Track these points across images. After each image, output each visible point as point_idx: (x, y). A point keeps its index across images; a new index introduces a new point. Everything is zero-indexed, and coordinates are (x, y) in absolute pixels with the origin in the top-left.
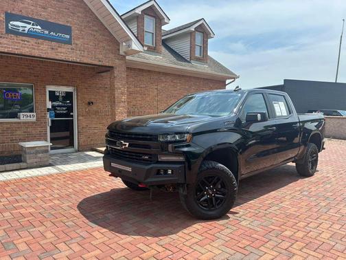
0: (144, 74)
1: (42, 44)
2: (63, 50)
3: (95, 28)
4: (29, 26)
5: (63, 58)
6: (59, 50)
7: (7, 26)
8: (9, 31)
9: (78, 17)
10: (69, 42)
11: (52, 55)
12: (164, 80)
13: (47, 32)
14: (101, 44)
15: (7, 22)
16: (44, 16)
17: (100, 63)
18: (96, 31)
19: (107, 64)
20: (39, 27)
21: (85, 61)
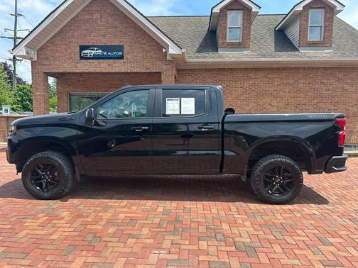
0: (225, 73)
1: (102, 63)
2: (118, 65)
3: (144, 42)
4: (94, 52)
5: (117, 71)
6: (114, 65)
7: (80, 55)
8: (82, 58)
9: (130, 36)
10: (122, 57)
11: (109, 70)
12: (253, 76)
13: (105, 53)
14: (149, 54)
15: (81, 52)
16: (103, 42)
17: (148, 71)
18: (144, 44)
19: (154, 71)
20: (100, 51)
21: (135, 70)
